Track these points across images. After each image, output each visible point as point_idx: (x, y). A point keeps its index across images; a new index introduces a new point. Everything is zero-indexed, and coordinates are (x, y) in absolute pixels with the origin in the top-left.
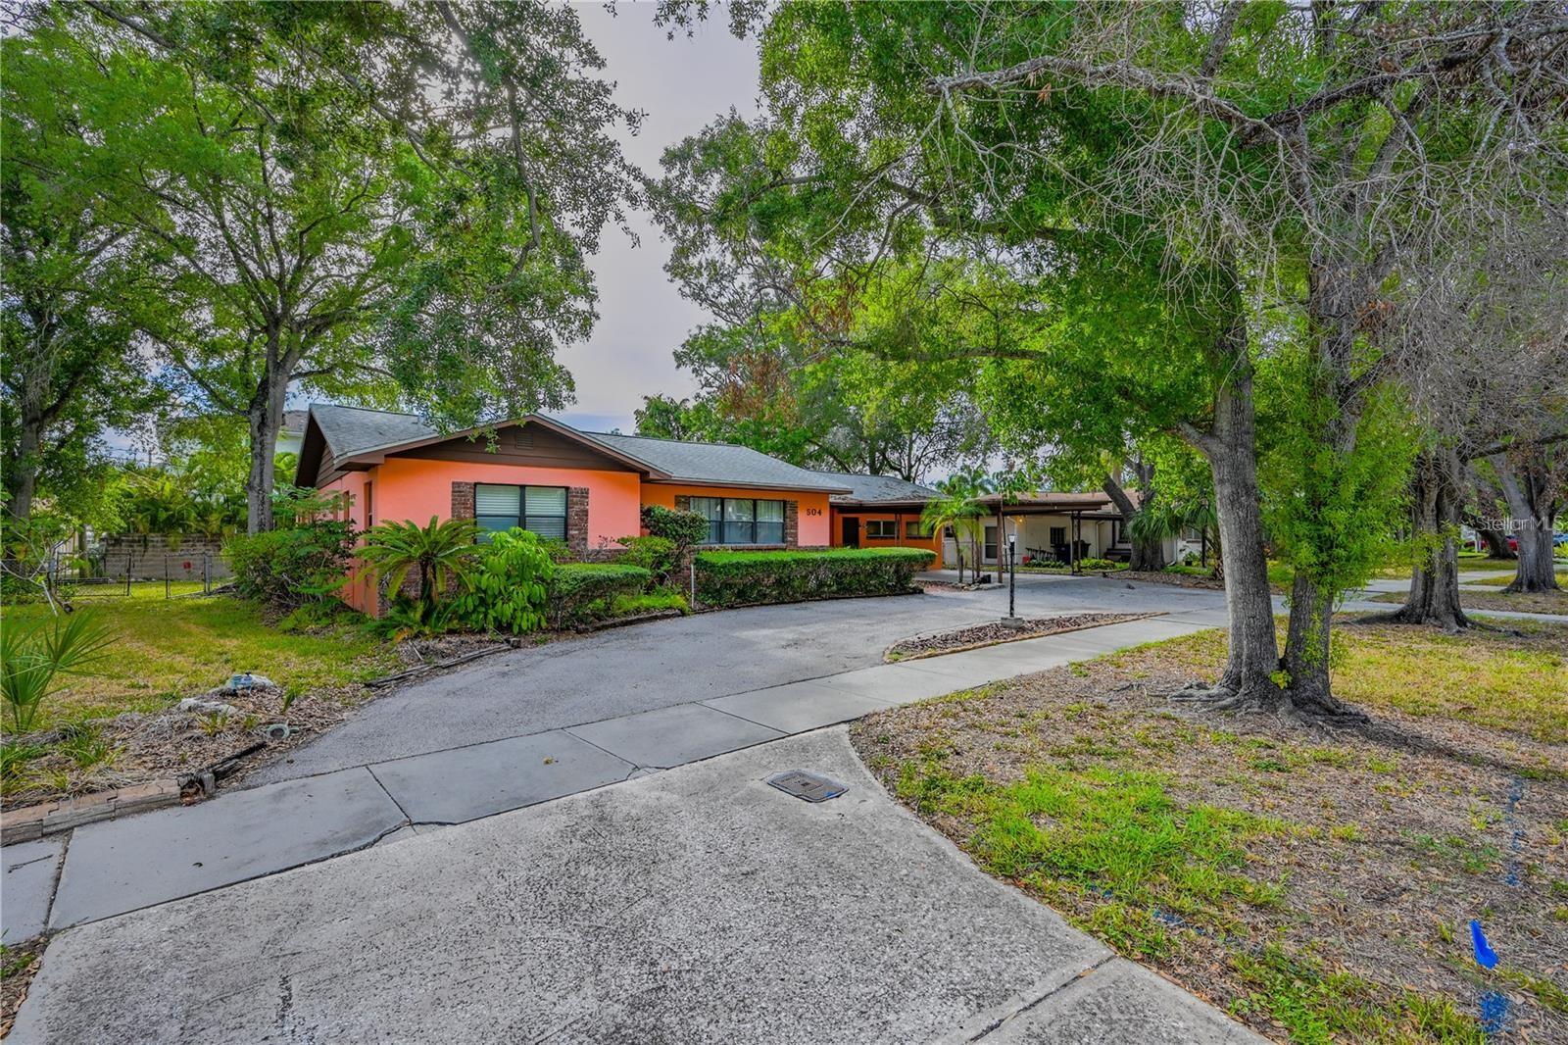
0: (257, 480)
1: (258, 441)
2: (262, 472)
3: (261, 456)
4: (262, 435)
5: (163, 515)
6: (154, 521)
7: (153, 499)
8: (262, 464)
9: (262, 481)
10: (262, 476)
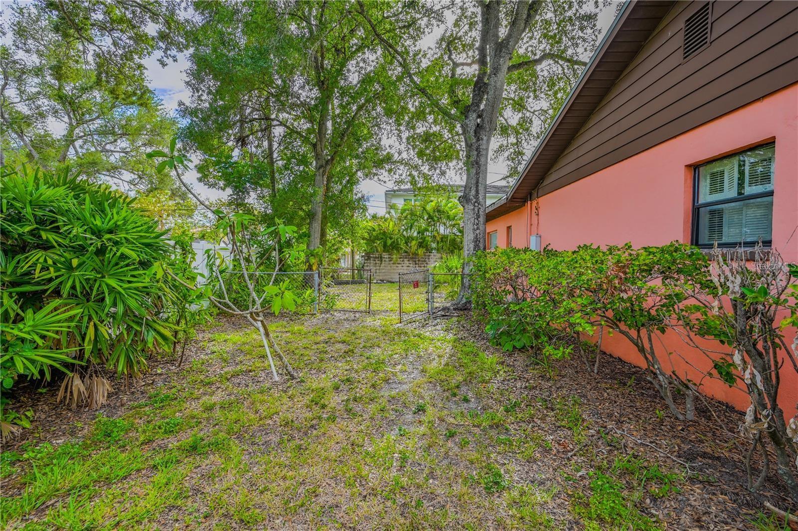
0: (473, 192)
1: (474, 147)
2: (477, 182)
3: (477, 163)
4: (478, 140)
5: (389, 242)
6: (385, 246)
7: (384, 232)
8: (477, 173)
9: (477, 191)
10: (477, 186)
